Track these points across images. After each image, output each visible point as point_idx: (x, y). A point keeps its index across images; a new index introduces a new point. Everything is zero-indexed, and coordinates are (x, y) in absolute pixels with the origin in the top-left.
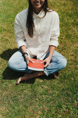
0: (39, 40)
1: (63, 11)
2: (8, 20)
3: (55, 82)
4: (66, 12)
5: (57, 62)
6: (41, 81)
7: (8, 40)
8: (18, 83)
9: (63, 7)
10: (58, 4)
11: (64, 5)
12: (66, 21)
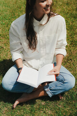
0: (42, 52)
1: (67, 11)
2: (4, 23)
3: (60, 105)
4: (70, 12)
5: (63, 81)
6: (43, 103)
7: (3, 47)
8: (15, 107)
9: (66, 6)
10: (61, 3)
11: (67, 4)
12: (71, 23)
